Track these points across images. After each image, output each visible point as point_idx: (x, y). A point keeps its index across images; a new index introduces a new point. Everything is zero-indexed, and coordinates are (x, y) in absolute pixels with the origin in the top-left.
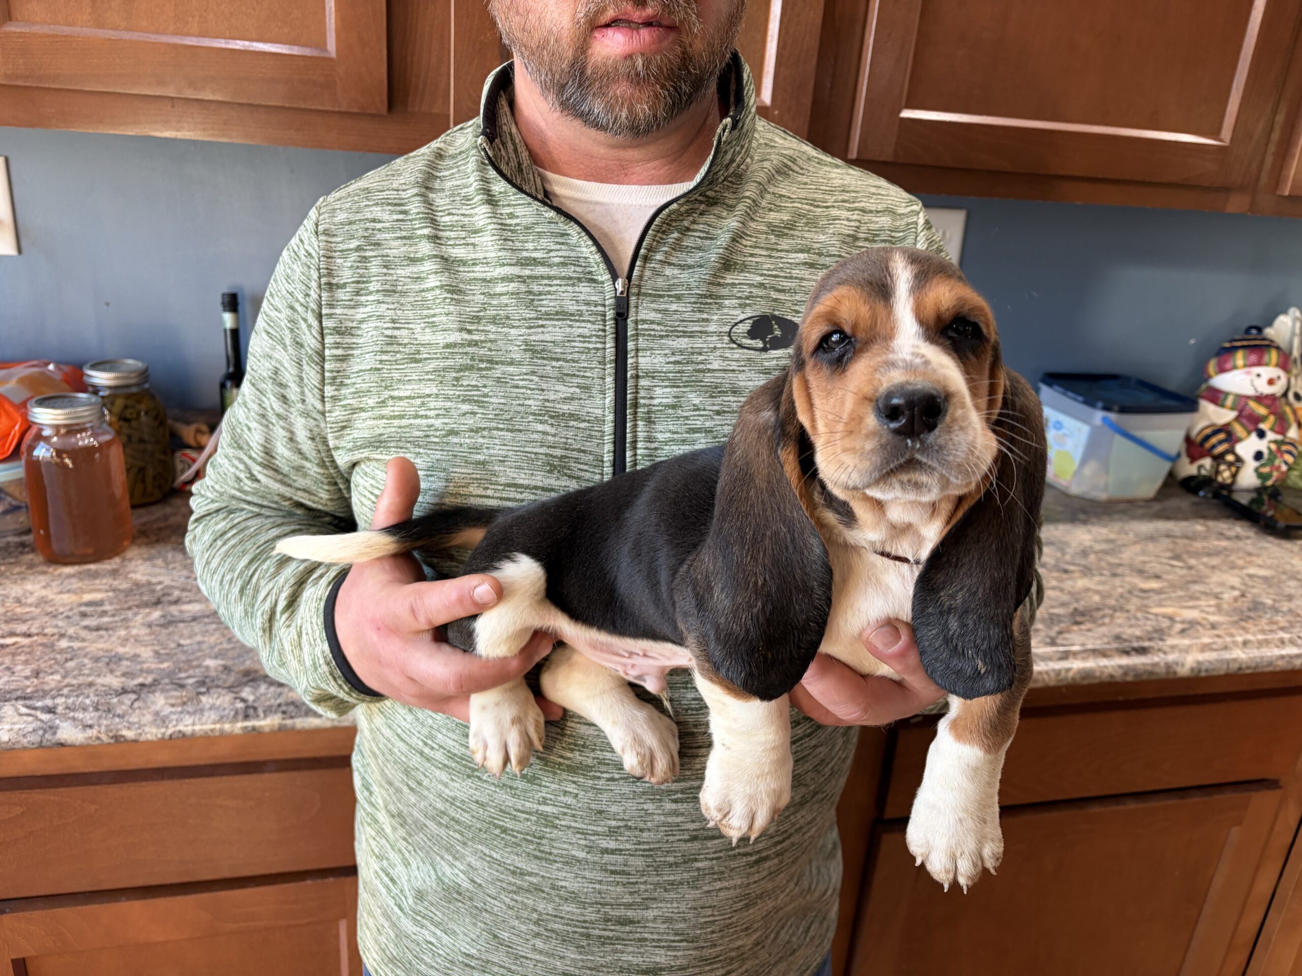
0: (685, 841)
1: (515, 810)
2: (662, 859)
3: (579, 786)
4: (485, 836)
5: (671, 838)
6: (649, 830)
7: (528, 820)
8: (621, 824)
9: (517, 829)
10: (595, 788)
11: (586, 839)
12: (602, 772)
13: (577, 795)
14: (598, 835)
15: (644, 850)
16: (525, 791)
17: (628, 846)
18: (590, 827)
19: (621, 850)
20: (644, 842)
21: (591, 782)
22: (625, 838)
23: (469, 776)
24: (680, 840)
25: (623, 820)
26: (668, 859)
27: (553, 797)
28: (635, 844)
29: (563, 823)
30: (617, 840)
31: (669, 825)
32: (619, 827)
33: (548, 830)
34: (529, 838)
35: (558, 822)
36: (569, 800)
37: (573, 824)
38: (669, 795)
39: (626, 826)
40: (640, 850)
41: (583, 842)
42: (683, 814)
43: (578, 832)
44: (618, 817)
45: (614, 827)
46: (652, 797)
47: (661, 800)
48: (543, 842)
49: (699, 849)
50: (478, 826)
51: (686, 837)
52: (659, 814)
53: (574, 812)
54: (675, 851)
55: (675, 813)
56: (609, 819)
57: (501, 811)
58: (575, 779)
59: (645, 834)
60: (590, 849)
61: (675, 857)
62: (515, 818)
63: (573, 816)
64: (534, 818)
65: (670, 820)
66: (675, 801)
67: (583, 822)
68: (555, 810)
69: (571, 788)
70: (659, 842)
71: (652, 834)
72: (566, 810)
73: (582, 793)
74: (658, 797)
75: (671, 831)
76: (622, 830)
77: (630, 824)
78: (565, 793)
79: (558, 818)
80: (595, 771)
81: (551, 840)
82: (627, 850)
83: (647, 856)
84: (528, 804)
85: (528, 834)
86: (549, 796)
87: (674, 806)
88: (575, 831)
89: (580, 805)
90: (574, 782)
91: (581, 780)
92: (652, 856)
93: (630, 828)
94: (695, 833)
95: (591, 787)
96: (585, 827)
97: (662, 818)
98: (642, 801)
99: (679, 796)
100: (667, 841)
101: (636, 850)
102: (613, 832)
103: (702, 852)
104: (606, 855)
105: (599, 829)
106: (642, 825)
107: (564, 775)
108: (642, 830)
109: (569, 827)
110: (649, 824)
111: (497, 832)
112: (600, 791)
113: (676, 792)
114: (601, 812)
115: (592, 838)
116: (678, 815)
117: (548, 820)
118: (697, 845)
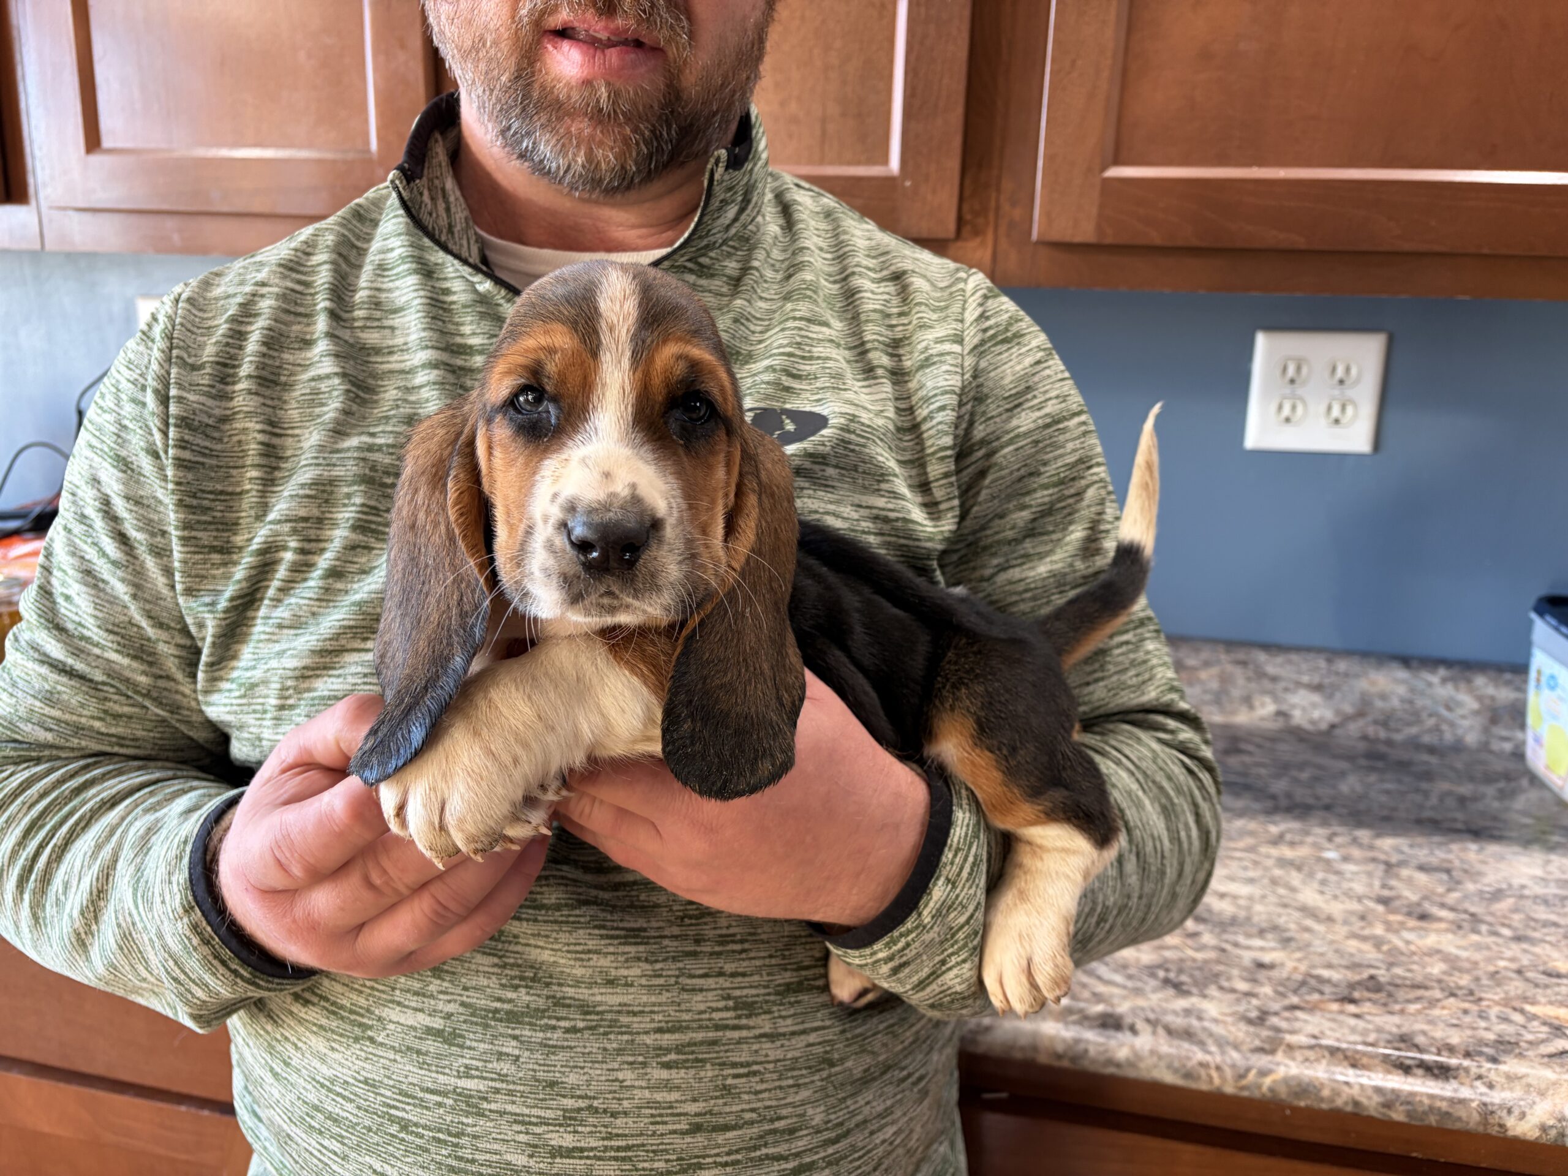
0: (684, 1133)
1: (422, 1090)
2: (646, 1165)
3: (522, 1042)
4: (376, 1139)
5: (661, 1128)
6: (626, 1114)
7: (440, 1105)
8: (581, 1103)
9: (422, 1122)
10: (546, 1046)
11: (527, 1133)
12: (558, 1019)
13: (518, 1058)
14: (548, 1124)
15: (618, 1149)
16: (439, 1056)
17: (593, 1143)
18: (534, 1112)
19: (582, 1150)
20: (618, 1135)
21: (541, 1035)
22: (588, 1129)
23: (357, 1040)
24: (674, 1132)
25: (586, 1097)
26: (656, 1165)
27: (480, 1064)
28: (603, 1139)
29: (493, 1106)
30: (575, 1132)
31: (657, 1105)
32: (579, 1110)
33: (470, 1121)
34: (441, 1136)
35: (485, 1105)
36: (506, 1067)
37: (510, 1108)
38: (658, 1056)
39: (590, 1108)
40: (612, 1148)
41: (522, 1138)
42: (678, 1088)
43: (515, 1122)
44: (578, 1093)
45: (572, 1110)
46: (631, 1059)
47: (644, 1065)
48: (464, 1141)
49: (705, 1148)
50: (367, 1123)
51: (684, 1126)
52: (642, 1088)
53: (511, 1087)
54: (666, 1150)
55: (667, 1086)
56: (564, 1096)
57: (402, 1093)
58: (517, 1032)
59: (619, 1122)
60: (533, 1149)
61: (667, 1161)
62: (422, 1105)
63: (510, 1093)
64: (450, 1102)
65: (659, 1096)
66: (667, 1066)
67: (524, 1104)
68: (482, 1086)
69: (510, 1047)
70: (641, 1135)
71: (630, 1121)
72: (498, 1085)
73: (527, 1054)
74: (641, 1059)
75: (661, 1115)
76: (584, 1114)
77: (596, 1103)
78: (500, 1056)
79: (485, 1099)
80: (549, 1018)
81: (475, 1137)
82: (592, 1149)
83: (623, 1159)
84: (442, 1078)
85: (440, 1131)
86: (474, 1062)
87: (665, 1074)
88: (511, 1118)
89: (521, 1075)
90: (515, 1037)
91: (527, 1033)
92: (630, 1159)
93: (597, 1111)
94: (698, 1120)
95: (541, 1044)
96: (526, 1111)
97: (647, 1094)
98: (616, 1066)
99: (673, 1057)
100: (654, 1133)
101: (606, 1149)
102: (569, 1119)
103: (708, 1152)
104: (558, 1160)
105: (549, 1114)
106: (614, 1106)
107: (501, 1028)
108: (614, 1115)
109: (502, 1113)
110: (625, 1103)
111: (394, 1129)
112: (551, 1049)
113: (668, 1050)
114: (552, 1084)
115: (538, 1130)
116: (671, 1090)
117: (471, 1104)
118: (700, 1139)
